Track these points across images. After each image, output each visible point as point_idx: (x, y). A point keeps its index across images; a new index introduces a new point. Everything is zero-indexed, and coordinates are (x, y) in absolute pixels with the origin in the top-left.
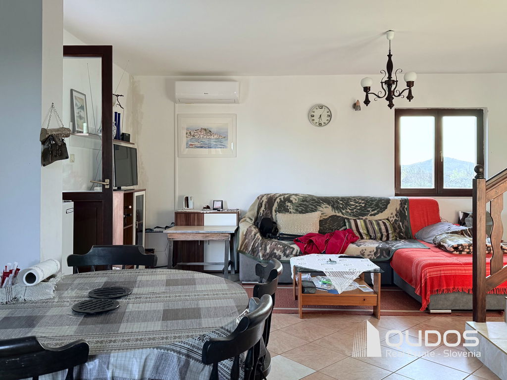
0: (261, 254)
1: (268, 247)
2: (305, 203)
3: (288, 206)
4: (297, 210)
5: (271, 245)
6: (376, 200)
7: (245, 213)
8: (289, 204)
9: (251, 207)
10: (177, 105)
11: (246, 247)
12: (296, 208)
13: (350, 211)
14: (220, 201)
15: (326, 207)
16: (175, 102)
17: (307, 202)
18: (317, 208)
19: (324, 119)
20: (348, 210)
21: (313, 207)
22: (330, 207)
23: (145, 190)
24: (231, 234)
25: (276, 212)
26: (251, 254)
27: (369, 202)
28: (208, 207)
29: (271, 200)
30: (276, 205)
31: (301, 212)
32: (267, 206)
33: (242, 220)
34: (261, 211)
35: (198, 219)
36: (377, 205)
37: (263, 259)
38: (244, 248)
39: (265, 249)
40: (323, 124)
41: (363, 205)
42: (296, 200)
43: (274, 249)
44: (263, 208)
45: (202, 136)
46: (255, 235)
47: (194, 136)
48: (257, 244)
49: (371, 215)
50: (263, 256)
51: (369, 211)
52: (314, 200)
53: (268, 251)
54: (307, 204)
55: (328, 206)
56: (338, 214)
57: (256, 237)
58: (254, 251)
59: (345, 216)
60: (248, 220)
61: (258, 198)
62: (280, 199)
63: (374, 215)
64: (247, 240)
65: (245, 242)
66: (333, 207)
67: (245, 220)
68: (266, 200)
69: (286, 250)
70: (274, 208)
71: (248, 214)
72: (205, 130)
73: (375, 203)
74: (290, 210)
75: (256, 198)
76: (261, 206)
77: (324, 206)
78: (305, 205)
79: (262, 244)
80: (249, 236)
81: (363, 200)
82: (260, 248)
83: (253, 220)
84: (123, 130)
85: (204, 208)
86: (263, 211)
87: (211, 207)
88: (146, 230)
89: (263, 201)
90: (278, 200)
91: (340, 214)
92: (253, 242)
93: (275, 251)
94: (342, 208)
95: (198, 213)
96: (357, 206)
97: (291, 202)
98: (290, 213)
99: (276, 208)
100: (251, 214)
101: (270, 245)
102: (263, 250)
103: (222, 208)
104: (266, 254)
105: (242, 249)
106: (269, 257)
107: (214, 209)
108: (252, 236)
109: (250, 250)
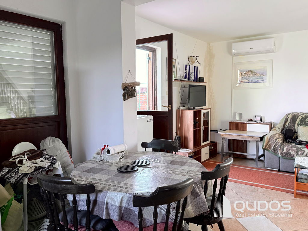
0: (279, 152)
1: (285, 149)
5: (288, 147)
7: (277, 124)
9: (281, 121)
10: (234, 58)
11: (270, 147)
14: (260, 116)
16: (233, 56)
23: (210, 109)
24: (260, 138)
25: (298, 125)
26: (273, 152)
28: (251, 120)
29: (295, 117)
30: (298, 121)
32: (292, 121)
33: (273, 129)
34: (287, 124)
35: (243, 127)
37: (281, 156)
38: (268, 148)
39: (283, 150)
43: (289, 150)
44: (288, 122)
45: (249, 76)
46: (276, 140)
47: (244, 76)
48: (277, 146)
50: (281, 153)
53: (285, 150)
57: (277, 141)
58: (275, 150)
60: (277, 129)
61: (286, 115)
62: (302, 116)
64: (270, 143)
65: (269, 144)
67: (275, 129)
68: (291, 117)
69: (299, 151)
70: (297, 123)
71: (278, 126)
72: (251, 71)
75: (285, 115)
76: (287, 121)
79: (281, 146)
80: (271, 140)
82: (279, 149)
83: (281, 129)
84: (200, 75)
85: (249, 120)
86: (289, 124)
87: (254, 120)
88: (211, 130)
89: (289, 117)
90: (300, 117)
92: (274, 144)
95: (243, 123)
100: (280, 125)
101: (286, 147)
102: (281, 150)
103: (261, 120)
104: (283, 152)
105: (266, 148)
106: (286, 155)
107: (255, 121)
108: (274, 140)
109: (272, 149)
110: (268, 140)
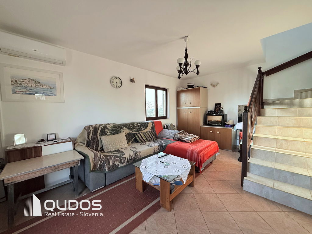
0: (107, 168)
2: (115, 128)
3: (106, 131)
4: (111, 133)
5: (112, 160)
6: (144, 123)
7: (76, 139)
8: (107, 130)
12: (111, 132)
13: (135, 130)
14: (53, 134)
15: (125, 129)
17: (116, 128)
18: (121, 130)
19: (119, 85)
20: (135, 129)
21: (119, 130)
22: (127, 129)
25: (100, 136)
26: (99, 170)
27: (141, 124)
28: (42, 140)
29: (96, 129)
30: (99, 132)
31: (114, 134)
32: (94, 133)
33: (76, 145)
34: (90, 137)
35: (35, 152)
36: (145, 125)
37: (109, 171)
39: (109, 163)
40: (118, 87)
41: (140, 126)
42: (110, 127)
43: (114, 162)
45: (30, 85)
47: (20, 84)
48: (103, 162)
49: (143, 130)
50: (109, 168)
51: (142, 128)
52: (119, 126)
53: (111, 164)
54: (116, 129)
55: (126, 128)
56: (131, 132)
57: (101, 157)
58: (101, 167)
59: (134, 132)
60: (81, 144)
61: (86, 128)
62: (101, 128)
63: (144, 130)
64: (95, 161)
65: (94, 163)
66: (128, 128)
67: (78, 144)
68: (93, 130)
69: (122, 160)
70: (98, 134)
71: (80, 140)
72: (34, 80)
73: (143, 124)
74: (108, 133)
76: (90, 134)
77: (124, 129)
78: (115, 129)
79: (106, 161)
80: (96, 158)
81: (139, 124)
82: (106, 164)
83: (85, 143)
85: (39, 141)
89: (91, 130)
90: (100, 129)
91: (132, 132)
92: (100, 161)
93: (115, 163)
94: (132, 128)
95: (35, 148)
96: (137, 127)
97: (108, 129)
98: (108, 135)
99: (99, 133)
102: (108, 165)
103: (56, 139)
106: (112, 167)
107: (48, 141)
108: (98, 157)
109: (98, 167)
110: (93, 160)
